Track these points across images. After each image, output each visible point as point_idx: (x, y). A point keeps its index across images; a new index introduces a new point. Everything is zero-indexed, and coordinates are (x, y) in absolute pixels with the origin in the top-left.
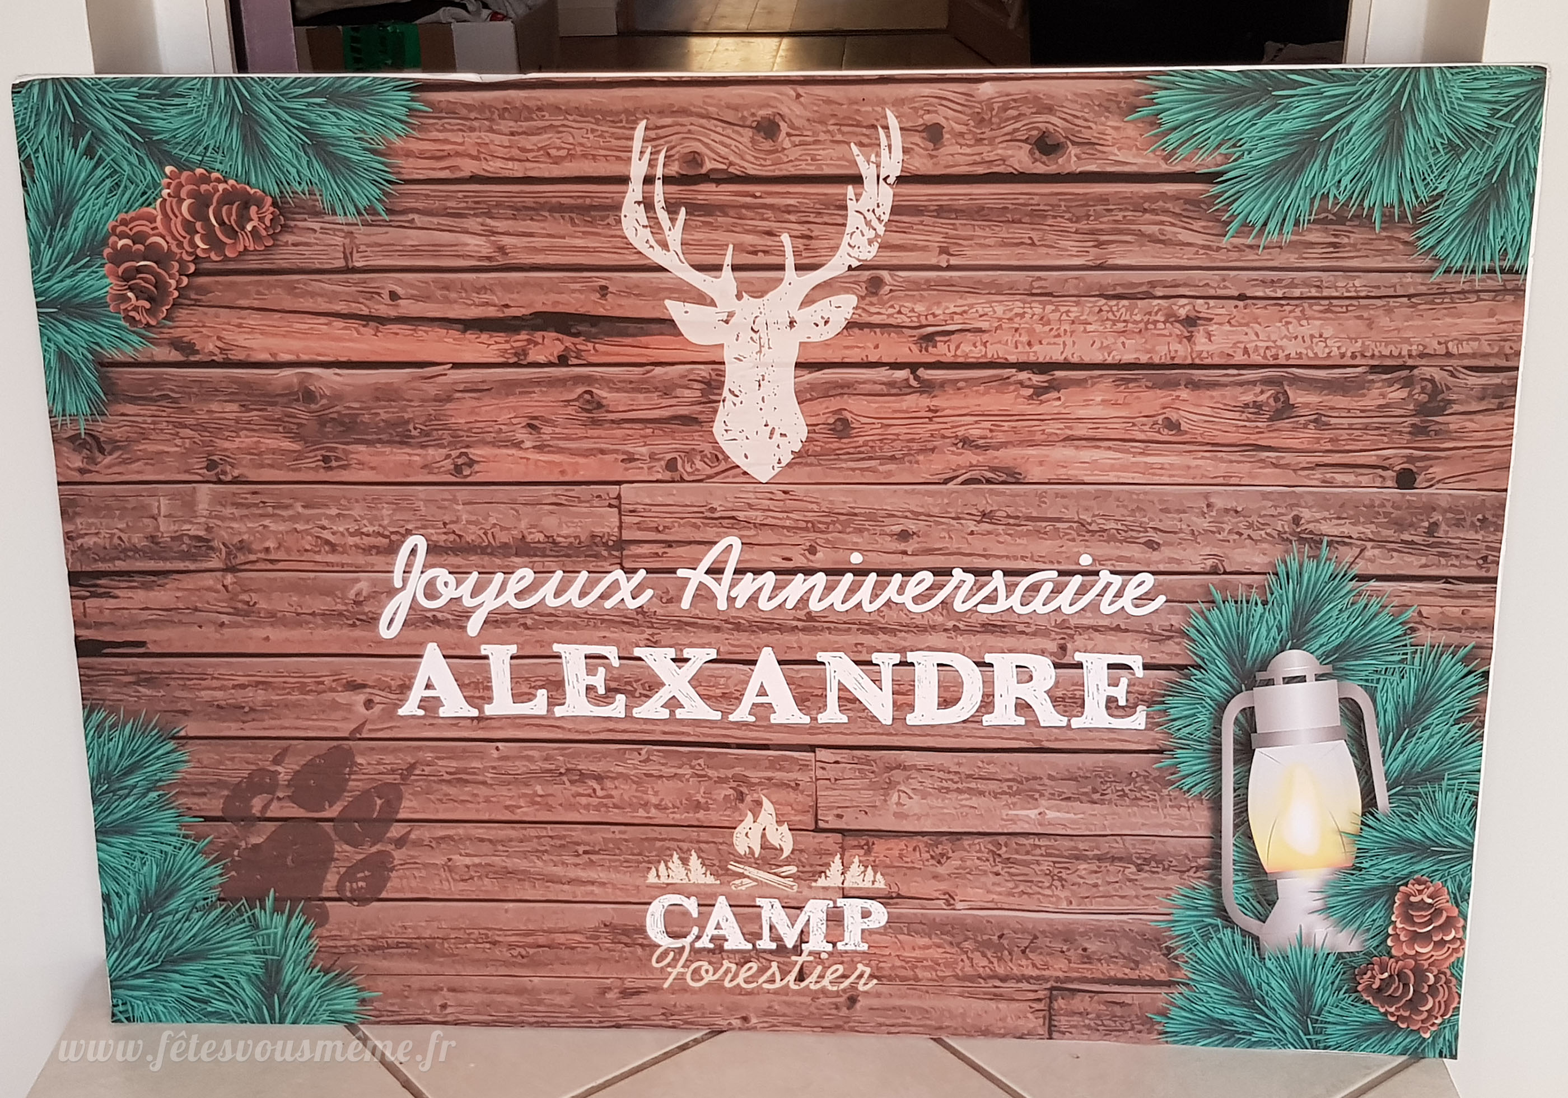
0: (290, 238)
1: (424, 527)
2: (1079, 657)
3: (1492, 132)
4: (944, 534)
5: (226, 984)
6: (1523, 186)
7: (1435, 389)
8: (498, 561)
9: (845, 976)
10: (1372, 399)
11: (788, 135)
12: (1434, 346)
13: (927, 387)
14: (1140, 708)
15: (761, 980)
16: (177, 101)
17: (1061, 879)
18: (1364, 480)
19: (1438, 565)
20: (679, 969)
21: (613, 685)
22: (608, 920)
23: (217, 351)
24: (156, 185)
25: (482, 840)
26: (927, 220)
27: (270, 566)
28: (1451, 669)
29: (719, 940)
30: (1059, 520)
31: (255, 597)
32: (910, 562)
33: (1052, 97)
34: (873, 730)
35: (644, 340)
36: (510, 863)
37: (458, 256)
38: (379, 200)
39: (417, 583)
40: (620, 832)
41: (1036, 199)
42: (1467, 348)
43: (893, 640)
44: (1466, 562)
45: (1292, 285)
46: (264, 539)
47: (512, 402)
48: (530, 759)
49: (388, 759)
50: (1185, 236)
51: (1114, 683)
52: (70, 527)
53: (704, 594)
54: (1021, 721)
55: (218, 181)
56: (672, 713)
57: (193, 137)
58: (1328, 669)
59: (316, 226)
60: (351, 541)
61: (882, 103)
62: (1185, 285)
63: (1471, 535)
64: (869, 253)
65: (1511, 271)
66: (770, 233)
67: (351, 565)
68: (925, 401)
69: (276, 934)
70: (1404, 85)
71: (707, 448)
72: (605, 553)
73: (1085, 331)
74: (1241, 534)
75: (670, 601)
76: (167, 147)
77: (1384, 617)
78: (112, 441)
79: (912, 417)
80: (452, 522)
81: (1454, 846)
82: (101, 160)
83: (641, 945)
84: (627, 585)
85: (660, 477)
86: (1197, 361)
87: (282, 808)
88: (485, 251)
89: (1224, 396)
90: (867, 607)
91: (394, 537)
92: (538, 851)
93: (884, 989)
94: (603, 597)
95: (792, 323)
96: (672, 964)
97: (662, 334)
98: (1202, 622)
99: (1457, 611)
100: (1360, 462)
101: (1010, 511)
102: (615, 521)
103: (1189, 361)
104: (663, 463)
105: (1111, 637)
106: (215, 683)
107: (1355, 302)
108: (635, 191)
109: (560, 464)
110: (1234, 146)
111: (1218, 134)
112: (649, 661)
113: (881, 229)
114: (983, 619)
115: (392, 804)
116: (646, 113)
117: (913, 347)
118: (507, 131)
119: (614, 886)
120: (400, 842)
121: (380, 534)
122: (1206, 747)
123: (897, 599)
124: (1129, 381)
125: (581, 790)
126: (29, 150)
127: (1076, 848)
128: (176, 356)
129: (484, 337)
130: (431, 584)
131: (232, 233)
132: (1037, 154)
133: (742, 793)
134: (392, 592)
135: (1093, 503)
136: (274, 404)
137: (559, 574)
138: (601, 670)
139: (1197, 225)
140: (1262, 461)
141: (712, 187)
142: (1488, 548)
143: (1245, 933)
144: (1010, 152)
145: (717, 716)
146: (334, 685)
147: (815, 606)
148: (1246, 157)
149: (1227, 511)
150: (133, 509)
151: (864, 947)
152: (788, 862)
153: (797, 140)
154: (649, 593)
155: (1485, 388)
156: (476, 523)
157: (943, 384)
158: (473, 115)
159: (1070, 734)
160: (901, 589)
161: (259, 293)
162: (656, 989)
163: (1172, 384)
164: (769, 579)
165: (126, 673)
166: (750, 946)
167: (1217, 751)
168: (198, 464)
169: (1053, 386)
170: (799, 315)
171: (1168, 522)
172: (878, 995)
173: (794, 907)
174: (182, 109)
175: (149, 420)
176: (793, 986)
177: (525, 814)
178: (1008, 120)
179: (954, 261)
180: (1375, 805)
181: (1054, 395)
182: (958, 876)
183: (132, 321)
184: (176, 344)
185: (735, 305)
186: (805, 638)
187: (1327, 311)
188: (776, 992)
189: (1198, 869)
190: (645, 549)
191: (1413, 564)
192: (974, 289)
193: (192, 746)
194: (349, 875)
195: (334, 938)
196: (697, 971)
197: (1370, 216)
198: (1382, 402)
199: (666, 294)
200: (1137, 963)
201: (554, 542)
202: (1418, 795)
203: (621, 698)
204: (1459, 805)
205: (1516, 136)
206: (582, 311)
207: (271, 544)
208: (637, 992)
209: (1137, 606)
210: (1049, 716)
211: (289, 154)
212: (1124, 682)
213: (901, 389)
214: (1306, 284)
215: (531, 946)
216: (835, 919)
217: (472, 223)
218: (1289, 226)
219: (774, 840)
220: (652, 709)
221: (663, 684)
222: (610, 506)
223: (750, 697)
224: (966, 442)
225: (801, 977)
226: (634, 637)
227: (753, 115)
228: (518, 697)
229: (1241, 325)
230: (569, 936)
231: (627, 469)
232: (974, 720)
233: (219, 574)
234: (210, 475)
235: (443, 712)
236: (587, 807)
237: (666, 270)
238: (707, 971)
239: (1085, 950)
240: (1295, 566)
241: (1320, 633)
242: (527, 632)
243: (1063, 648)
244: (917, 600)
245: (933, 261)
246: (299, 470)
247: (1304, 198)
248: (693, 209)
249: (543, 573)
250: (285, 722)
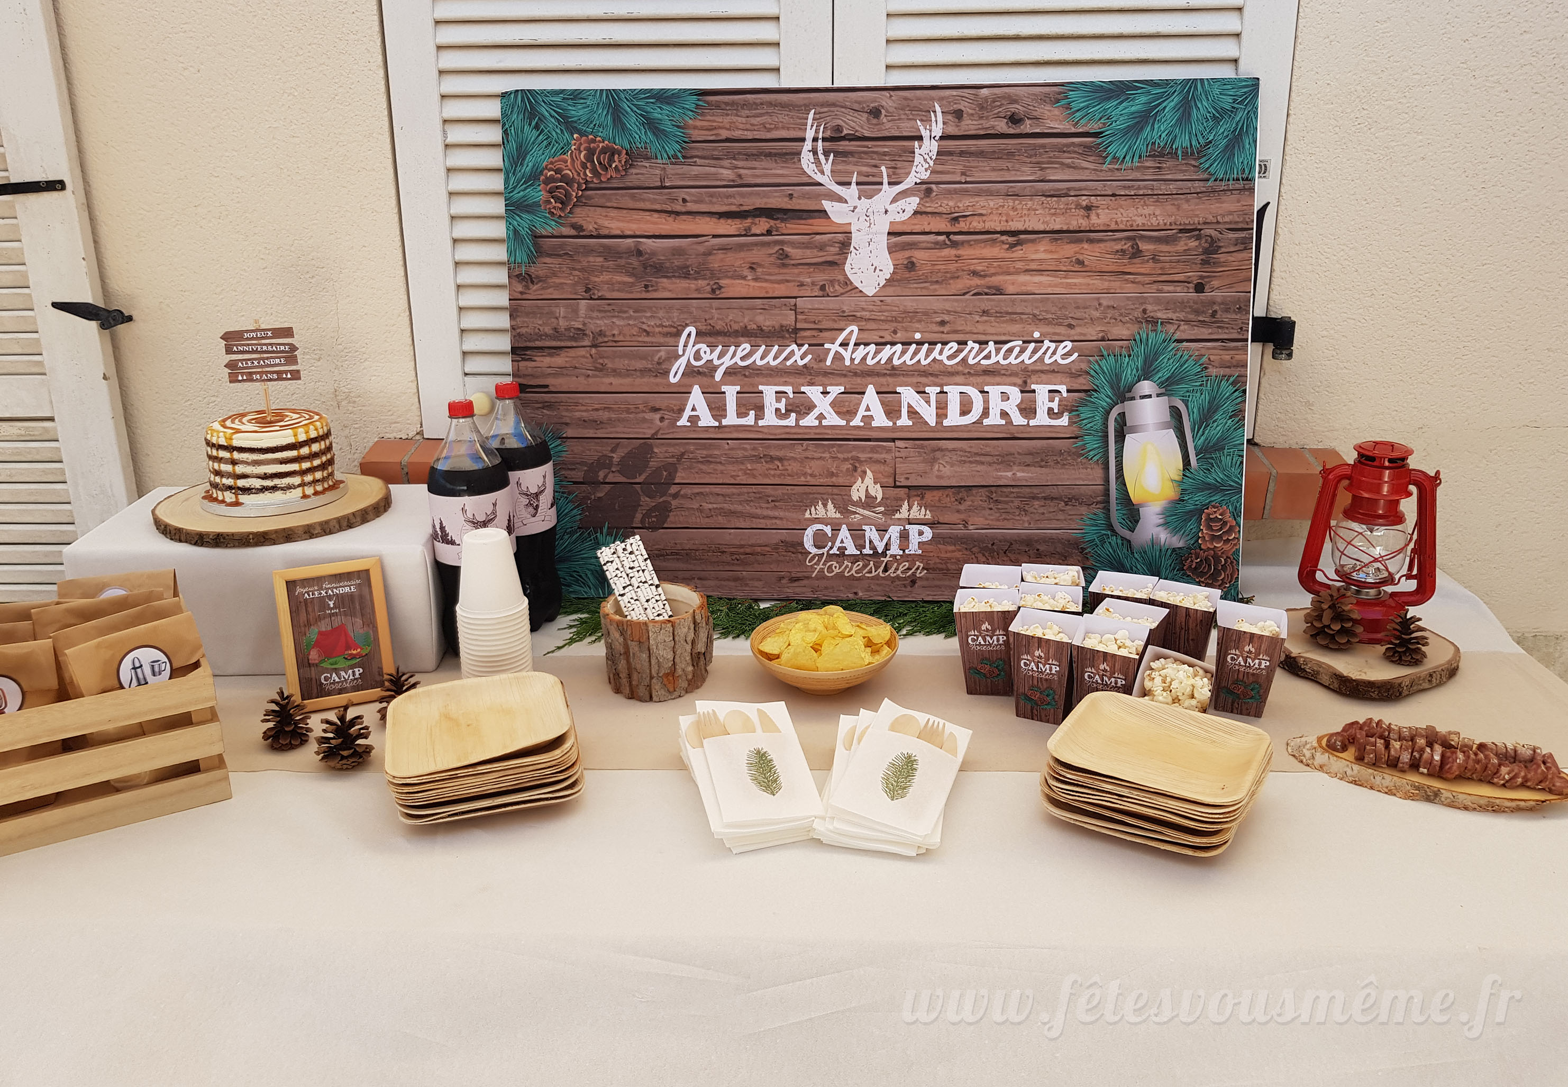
0: (634, 171)
1: (695, 322)
2: (1033, 387)
3: (1234, 110)
4: (963, 322)
5: (580, 576)
6: (1251, 137)
7: (1213, 241)
8: (732, 340)
9: (909, 569)
10: (1181, 247)
11: (886, 116)
12: (1210, 218)
13: (955, 245)
14: (1065, 414)
15: (864, 572)
16: (582, 101)
17: (1025, 510)
18: (1179, 289)
19: (1218, 333)
20: (821, 566)
21: (790, 408)
22: (783, 538)
23: (594, 230)
24: (569, 144)
25: (718, 495)
26: (955, 158)
27: (615, 344)
28: (1226, 389)
29: (842, 549)
30: (1022, 314)
31: (606, 361)
32: (945, 337)
33: (1016, 95)
34: (925, 429)
35: (810, 221)
36: (732, 507)
37: (717, 180)
38: (680, 152)
39: (691, 351)
40: (791, 489)
41: (1010, 147)
42: (1227, 219)
43: (936, 380)
44: (1232, 331)
45: (1139, 188)
46: (612, 329)
47: (742, 254)
48: (745, 449)
49: (671, 449)
50: (1085, 164)
51: (1052, 400)
52: (514, 323)
53: (838, 357)
54: (1003, 422)
55: (600, 142)
56: (820, 422)
57: (589, 119)
58: (1163, 390)
59: (647, 165)
60: (657, 330)
61: (933, 99)
62: (1085, 189)
63: (1234, 316)
64: (925, 176)
65: (1247, 179)
66: (876, 166)
67: (656, 343)
68: (953, 252)
70: (1190, 87)
71: (841, 278)
72: (787, 336)
73: (1035, 214)
74: (1116, 319)
75: (820, 361)
76: (575, 125)
77: (1191, 362)
78: (537, 277)
79: (948, 260)
80: (709, 319)
81: (1231, 486)
82: (542, 131)
83: (801, 553)
84: (798, 353)
85: (816, 294)
86: (1092, 229)
87: (614, 477)
88: (731, 177)
89: (1106, 247)
90: (924, 363)
91: (679, 328)
92: (747, 501)
93: (930, 576)
94: (786, 359)
95: (886, 212)
96: (817, 563)
97: (820, 218)
98: (1097, 367)
99: (1228, 357)
100: (1176, 279)
101: (997, 309)
102: (793, 317)
103: (1088, 229)
104: (818, 287)
105: (1050, 376)
106: (584, 408)
107: (1170, 197)
108: (808, 145)
109: (765, 288)
110: (1108, 119)
111: (1100, 113)
112: (809, 394)
113: (932, 163)
114: (984, 368)
115: (672, 475)
116: (815, 105)
117: (948, 224)
118: (745, 115)
119: (787, 520)
120: (675, 496)
121: (671, 326)
122: (1100, 434)
123: (938, 358)
124: (1056, 240)
125: (771, 466)
126: (507, 126)
127: (1033, 493)
128: (573, 232)
129: (729, 221)
130: (698, 352)
131: (606, 169)
132: (1010, 124)
133: (856, 467)
134: (678, 357)
135: (1040, 304)
136: (621, 258)
137: (763, 347)
138: (784, 400)
139: (1091, 159)
140: (1126, 280)
141: (847, 143)
142: (1242, 323)
143: (1123, 538)
144: (996, 123)
145: (843, 423)
146: (644, 409)
147: (896, 362)
148: (1114, 124)
149: (1108, 307)
150: (547, 313)
151: (920, 552)
152: (880, 505)
153: (890, 118)
154: (810, 357)
155: (1237, 239)
156: (722, 319)
157: (963, 243)
158: (728, 108)
159: (1029, 429)
160: (941, 353)
161: (617, 199)
162: (808, 578)
163: (1079, 241)
164: (872, 348)
165: (537, 402)
166: (859, 553)
167: (1106, 436)
168: (580, 289)
169: (1019, 243)
170: (889, 208)
171: (1078, 314)
172: (927, 579)
173: (882, 530)
174: (584, 105)
175: (557, 266)
176: (881, 575)
177: (741, 480)
178: (995, 107)
179: (968, 179)
180: (1190, 465)
181: (1020, 247)
182: (970, 510)
183: (552, 214)
184: (574, 226)
185: (857, 203)
186: (890, 380)
187: (1157, 201)
188: (872, 578)
189: (1097, 503)
190: (808, 333)
191: (1204, 333)
192: (978, 193)
193: (569, 442)
194: (647, 515)
196: (830, 567)
197: (1176, 153)
198: (1186, 248)
199: (823, 197)
200: (1066, 557)
201: (762, 330)
202: (1212, 458)
203: (793, 415)
204: (1234, 463)
205: (1246, 112)
206: (779, 207)
207: (616, 332)
208: (798, 579)
209: (1063, 359)
210: (1018, 419)
211: (636, 128)
212: (1057, 399)
213: (942, 246)
214: (1145, 187)
215: (742, 554)
216: (904, 536)
217: (726, 163)
218: (1136, 159)
219: (872, 492)
220: (810, 421)
221: (816, 406)
222: (791, 310)
223: (861, 412)
224: (975, 273)
225: (886, 570)
226: (801, 380)
227: (868, 106)
228: (740, 415)
229: (1113, 209)
230: (763, 548)
231: (800, 290)
232: (979, 422)
233: (588, 349)
234: (587, 295)
235: (700, 424)
236: (774, 476)
237: (822, 185)
238: (836, 567)
239: (1038, 550)
240: (1145, 336)
241: (1158, 371)
242: (746, 379)
243: (1025, 382)
244: (949, 358)
245: (958, 179)
246: (632, 292)
247: (1143, 145)
248: (837, 154)
249: (755, 346)
250: (618, 429)
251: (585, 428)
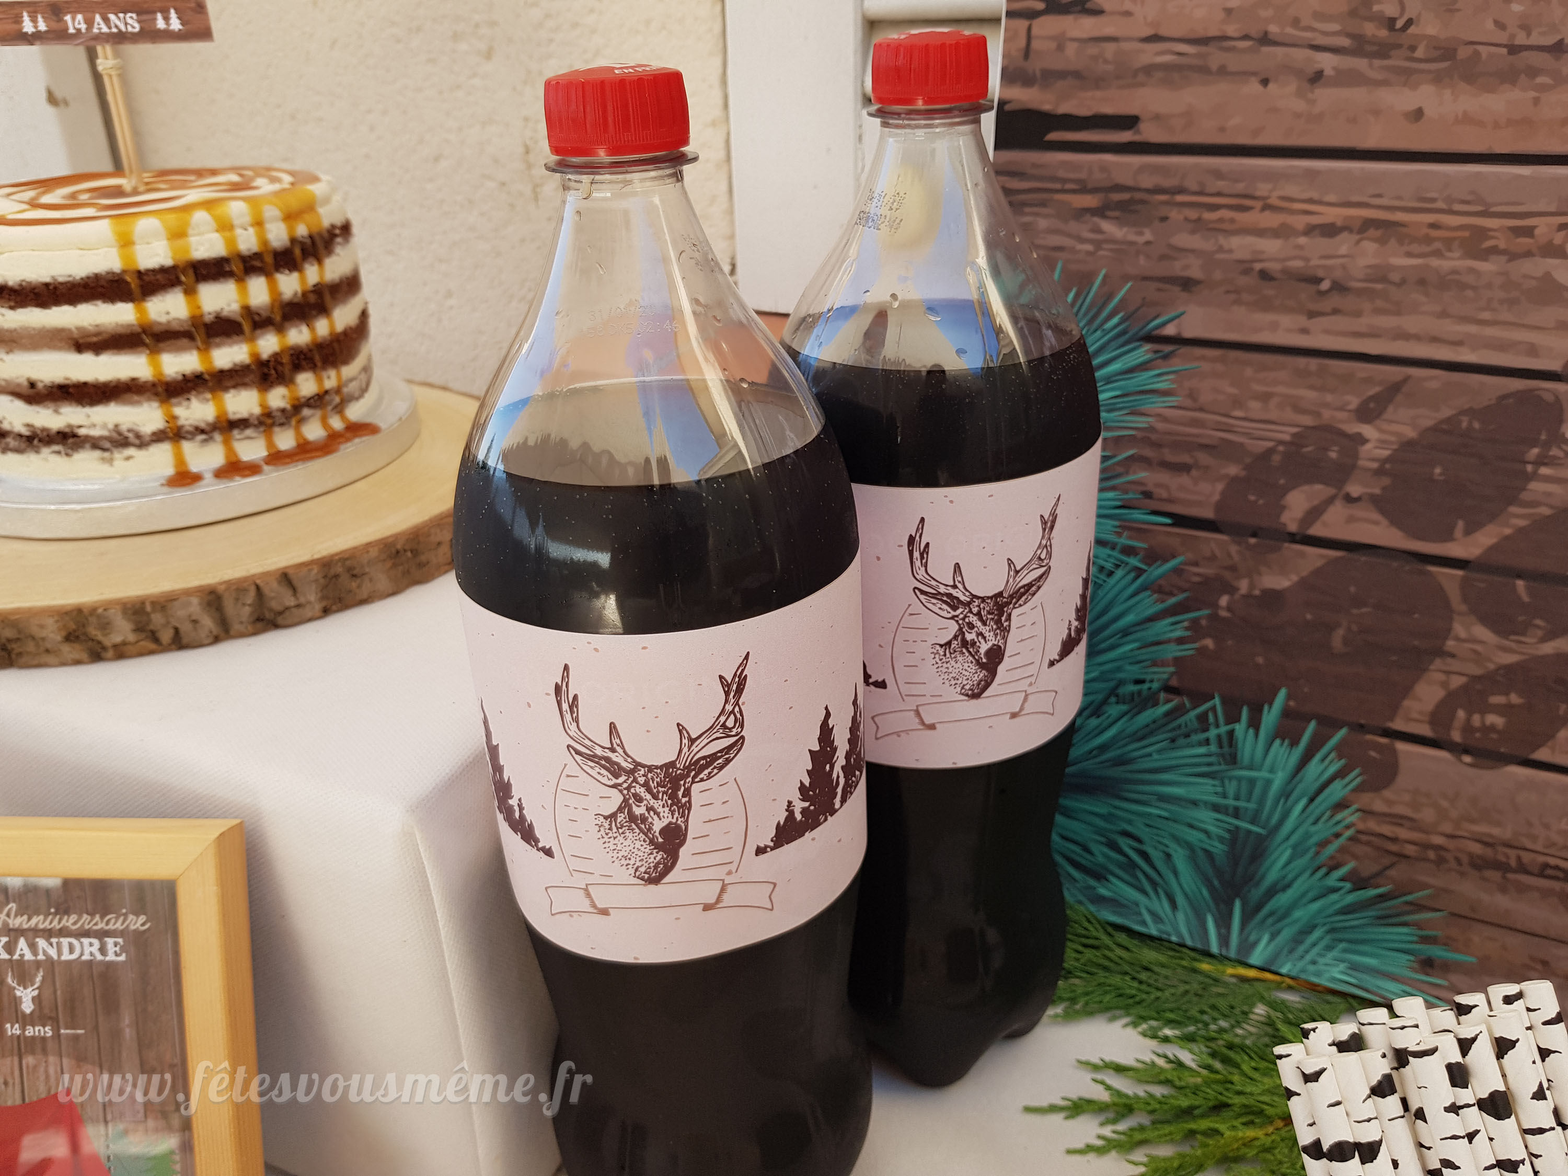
69: (1268, 783)
87: (1351, 519)
146: (1560, 238)
194: (1469, 694)
195: (1398, 820)
250: (1410, 323)
251: (1265, 305)
